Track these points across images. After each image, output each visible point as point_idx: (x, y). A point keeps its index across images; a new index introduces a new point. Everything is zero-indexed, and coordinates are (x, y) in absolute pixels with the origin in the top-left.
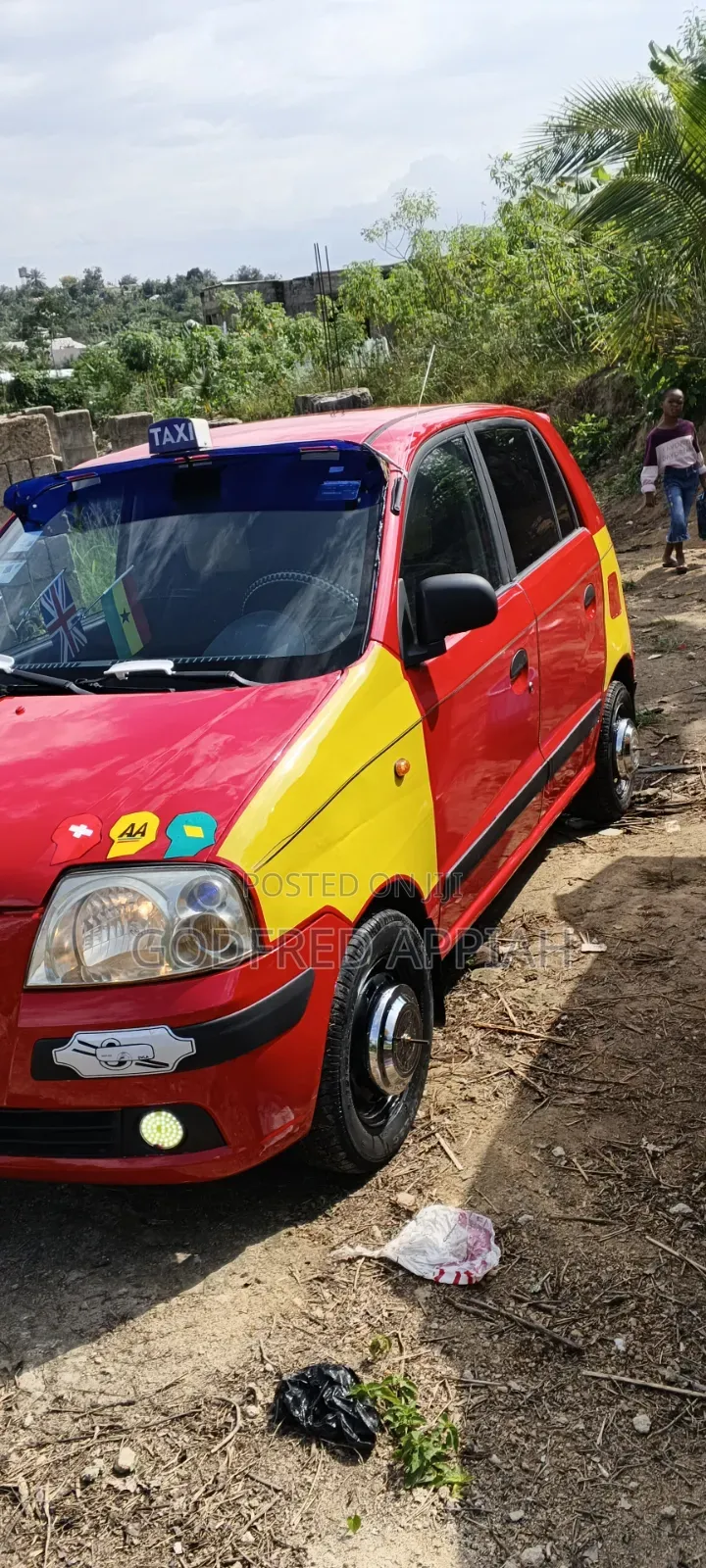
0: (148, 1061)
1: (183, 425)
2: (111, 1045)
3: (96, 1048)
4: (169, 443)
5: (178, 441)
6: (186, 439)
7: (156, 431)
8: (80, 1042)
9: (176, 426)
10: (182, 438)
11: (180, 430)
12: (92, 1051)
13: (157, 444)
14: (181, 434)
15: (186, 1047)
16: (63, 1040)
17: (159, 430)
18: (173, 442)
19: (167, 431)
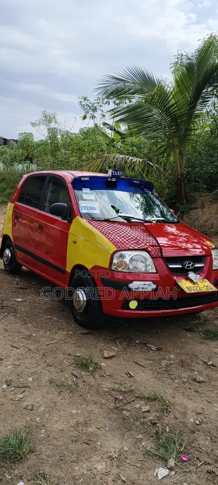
4: (116, 175)
7: (114, 172)
11: (119, 173)
14: (119, 174)
17: (114, 171)
19: (116, 172)
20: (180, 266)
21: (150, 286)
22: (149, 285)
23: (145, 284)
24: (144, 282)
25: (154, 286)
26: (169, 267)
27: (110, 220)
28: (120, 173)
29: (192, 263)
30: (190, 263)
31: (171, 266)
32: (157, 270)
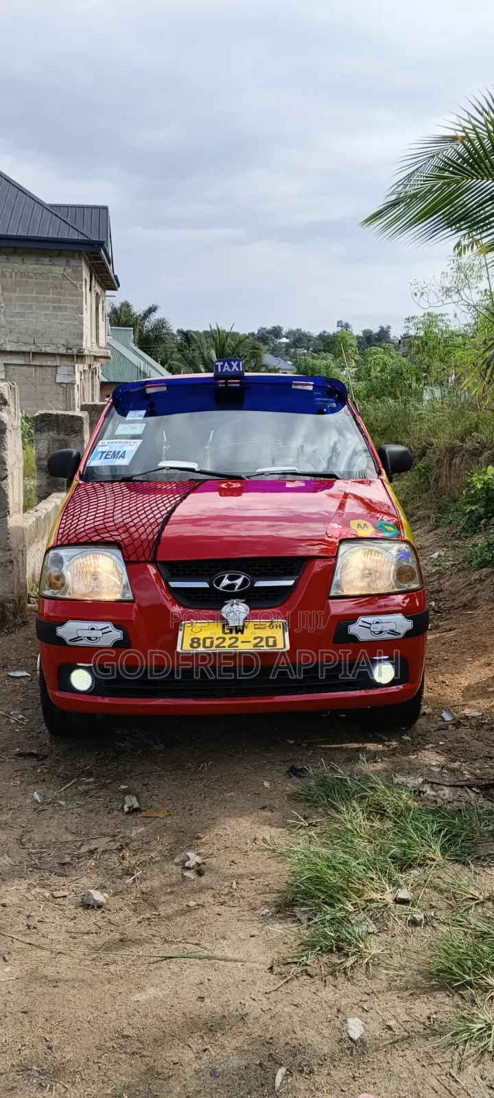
0: (393, 631)
1: (237, 362)
2: (377, 623)
3: (370, 624)
5: (233, 370)
6: (238, 370)
8: (363, 621)
9: (232, 363)
10: (235, 369)
12: (369, 626)
13: (220, 370)
15: (409, 625)
16: (355, 621)
17: (222, 363)
18: (229, 370)
20: (205, 585)
21: (105, 634)
22: (104, 631)
23: (93, 629)
24: (92, 624)
25: (117, 635)
26: (169, 585)
27: (134, 478)
28: (238, 366)
29: (243, 577)
30: (238, 577)
31: (173, 584)
32: (134, 595)
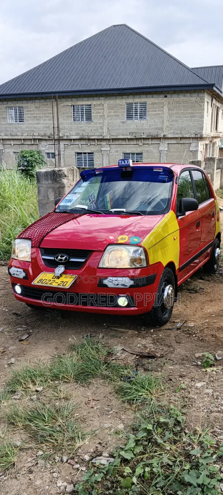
2: (116, 280)
3: (113, 281)
5: (125, 164)
8: (110, 279)
15: (132, 283)
16: (106, 278)
20: (53, 258)
21: (21, 273)
24: (17, 269)
25: (24, 274)
29: (65, 256)
31: (43, 257)
32: (31, 260)
